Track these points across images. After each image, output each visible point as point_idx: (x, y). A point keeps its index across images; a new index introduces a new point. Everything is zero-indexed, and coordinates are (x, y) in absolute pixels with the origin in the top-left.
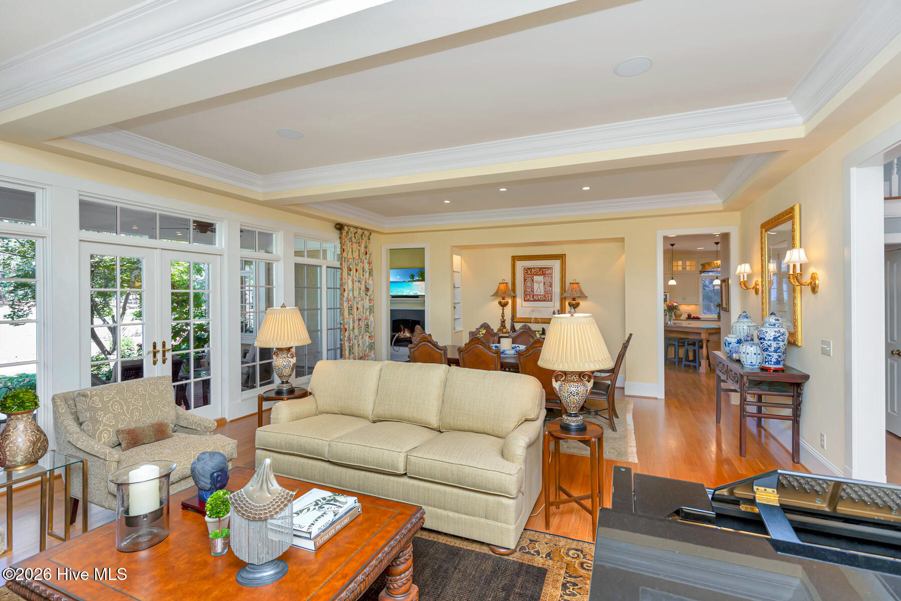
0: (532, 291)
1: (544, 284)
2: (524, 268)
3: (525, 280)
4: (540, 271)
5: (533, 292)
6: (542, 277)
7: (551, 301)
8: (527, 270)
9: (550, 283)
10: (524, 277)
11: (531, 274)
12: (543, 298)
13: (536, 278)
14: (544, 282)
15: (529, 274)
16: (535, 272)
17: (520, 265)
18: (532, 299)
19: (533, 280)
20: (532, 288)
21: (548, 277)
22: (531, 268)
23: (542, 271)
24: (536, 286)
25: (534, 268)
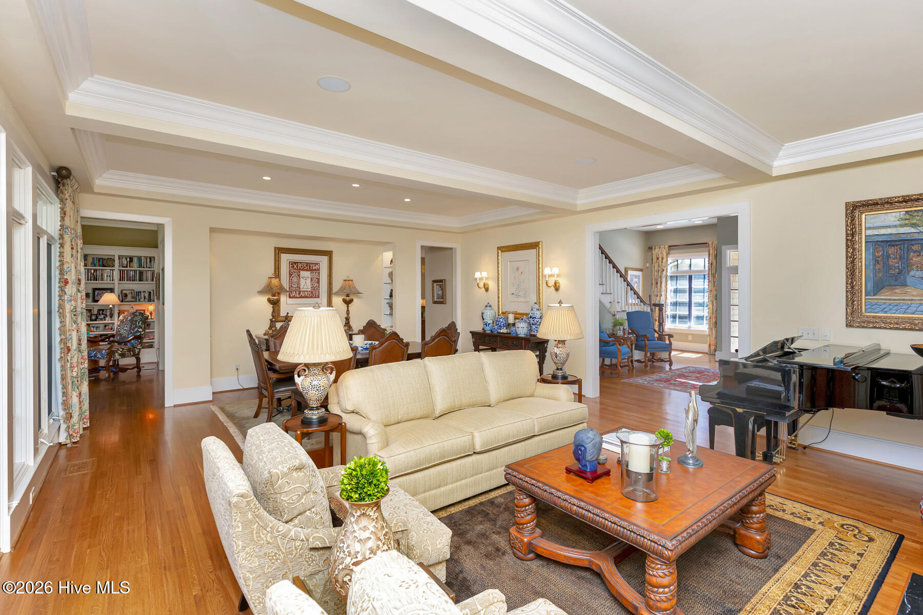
0: (298, 287)
1: (311, 280)
2: (290, 262)
3: (290, 275)
4: (307, 266)
5: (300, 288)
6: (310, 272)
7: (318, 297)
8: (293, 264)
9: (317, 279)
10: (290, 271)
11: (298, 269)
12: (310, 295)
13: (303, 273)
14: (311, 278)
15: (295, 269)
16: (302, 266)
17: (285, 258)
18: (298, 296)
19: (299, 276)
20: (299, 283)
21: (316, 273)
22: (298, 263)
23: (308, 267)
24: (302, 281)
25: (300, 263)
